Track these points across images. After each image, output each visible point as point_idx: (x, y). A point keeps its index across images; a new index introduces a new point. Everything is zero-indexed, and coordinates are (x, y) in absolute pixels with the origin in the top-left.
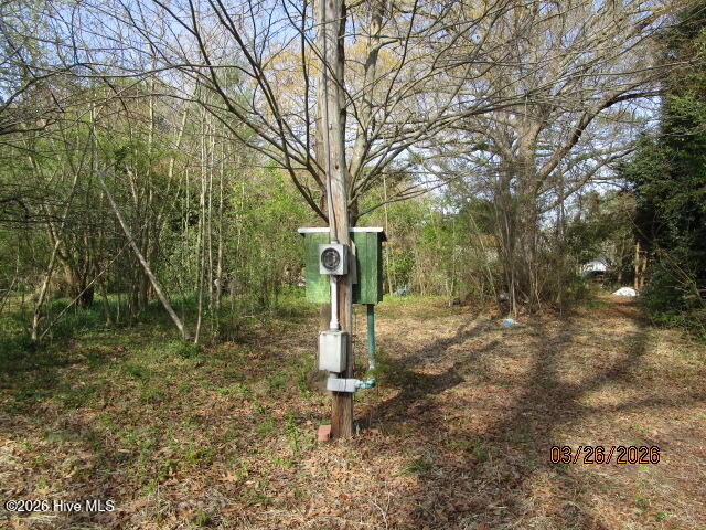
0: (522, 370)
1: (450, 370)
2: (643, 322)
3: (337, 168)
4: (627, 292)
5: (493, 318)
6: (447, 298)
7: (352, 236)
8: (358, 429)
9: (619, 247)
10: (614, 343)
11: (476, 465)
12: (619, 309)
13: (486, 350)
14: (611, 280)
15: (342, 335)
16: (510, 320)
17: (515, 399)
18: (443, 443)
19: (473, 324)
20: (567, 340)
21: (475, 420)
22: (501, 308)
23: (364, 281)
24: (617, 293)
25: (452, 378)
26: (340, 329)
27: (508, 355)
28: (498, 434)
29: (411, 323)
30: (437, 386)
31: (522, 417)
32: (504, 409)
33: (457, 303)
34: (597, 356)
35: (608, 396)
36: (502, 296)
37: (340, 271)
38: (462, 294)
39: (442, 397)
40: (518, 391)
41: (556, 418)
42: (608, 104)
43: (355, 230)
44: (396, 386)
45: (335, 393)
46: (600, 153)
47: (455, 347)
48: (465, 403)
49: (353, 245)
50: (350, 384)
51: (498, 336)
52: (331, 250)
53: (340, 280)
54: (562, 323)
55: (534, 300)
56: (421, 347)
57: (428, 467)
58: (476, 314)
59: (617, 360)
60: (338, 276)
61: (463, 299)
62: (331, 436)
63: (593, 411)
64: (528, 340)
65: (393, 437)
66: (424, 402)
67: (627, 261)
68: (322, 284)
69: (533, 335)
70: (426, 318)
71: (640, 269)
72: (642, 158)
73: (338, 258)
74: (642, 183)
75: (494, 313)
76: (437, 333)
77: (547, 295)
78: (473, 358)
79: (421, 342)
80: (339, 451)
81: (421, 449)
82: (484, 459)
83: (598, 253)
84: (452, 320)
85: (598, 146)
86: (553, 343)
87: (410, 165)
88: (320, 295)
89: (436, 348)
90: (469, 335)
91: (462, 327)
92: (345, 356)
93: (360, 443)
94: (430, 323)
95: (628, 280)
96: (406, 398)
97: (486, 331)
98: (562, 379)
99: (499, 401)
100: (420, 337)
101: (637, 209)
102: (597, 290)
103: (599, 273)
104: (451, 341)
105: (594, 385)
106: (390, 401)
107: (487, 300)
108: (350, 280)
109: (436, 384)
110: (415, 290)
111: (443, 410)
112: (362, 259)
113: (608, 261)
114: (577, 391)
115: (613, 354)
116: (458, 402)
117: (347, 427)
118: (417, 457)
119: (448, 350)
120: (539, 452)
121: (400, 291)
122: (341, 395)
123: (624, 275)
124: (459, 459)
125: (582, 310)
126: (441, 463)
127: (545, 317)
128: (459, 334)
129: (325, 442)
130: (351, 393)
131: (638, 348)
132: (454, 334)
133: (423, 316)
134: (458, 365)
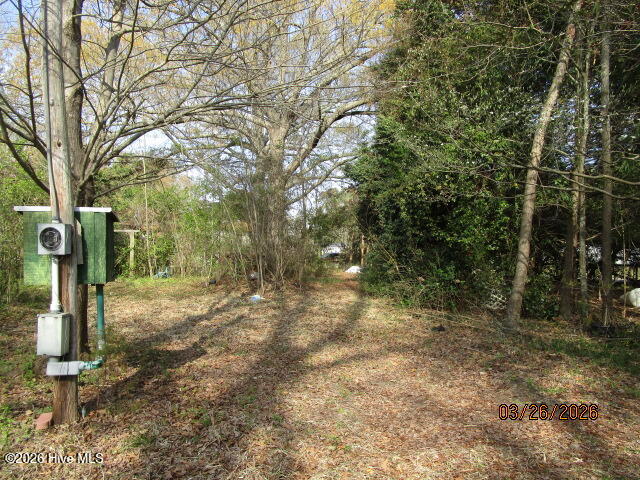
0: (261, 339)
1: (195, 345)
2: (362, 293)
3: (59, 145)
4: (354, 270)
5: (243, 295)
6: (205, 279)
7: (77, 216)
8: (83, 411)
9: (350, 233)
10: (338, 311)
11: (201, 430)
12: (347, 284)
13: (232, 323)
14: (345, 260)
15: (64, 317)
16: (257, 296)
17: (250, 365)
18: (172, 414)
19: (225, 301)
20: (302, 311)
21: (210, 388)
22: (251, 285)
23: (91, 261)
24: (348, 271)
25: (196, 352)
26: (61, 310)
27: (251, 327)
28: (227, 400)
29: (165, 302)
30: (178, 360)
31: (254, 381)
32: (238, 375)
33: (213, 282)
34: (323, 323)
35: (328, 355)
36: (252, 275)
37: (62, 251)
38: (217, 275)
39: (182, 370)
40: (253, 357)
41: (282, 378)
42: (340, 117)
43: (82, 209)
44: (135, 365)
45: (57, 378)
46: (337, 156)
47: (204, 323)
48: (203, 373)
49: (79, 225)
50: (73, 367)
51: (245, 311)
52: (51, 229)
53: (63, 261)
54: (301, 297)
55: (279, 279)
56: (170, 325)
57: (154, 439)
58: (229, 292)
59: (339, 324)
60: (59, 257)
61: (218, 279)
62: (52, 424)
63: (312, 368)
64: (271, 312)
65: (121, 415)
66: (163, 377)
67: (356, 245)
68: (43, 265)
69: (275, 308)
70: (182, 297)
71: (365, 251)
72: (362, 162)
73: (60, 238)
74: (362, 182)
75: (245, 291)
76: (189, 311)
77: (289, 273)
78: (219, 331)
79: (172, 321)
80: (58, 438)
81: (149, 422)
82: (208, 424)
83: (335, 238)
84: (205, 299)
85: (335, 151)
86: (290, 313)
87: (172, 154)
88: (41, 277)
89: (185, 324)
90: (218, 311)
91: (214, 304)
92: (67, 338)
93: (85, 426)
94: (185, 302)
95: (357, 260)
96: (144, 375)
97: (235, 307)
98: (294, 344)
99: (235, 368)
100: (172, 315)
101: (359, 203)
102: (333, 268)
103: (336, 255)
104: (201, 318)
105: (317, 347)
106: (127, 380)
107: (239, 280)
108: (75, 259)
109: (178, 358)
110: (176, 273)
111: (181, 382)
112: (89, 239)
113: (343, 245)
114: (303, 353)
115: (336, 320)
116: (196, 374)
117: (71, 412)
118: (143, 432)
119: (197, 327)
120: (262, 410)
121: (161, 273)
122: (63, 379)
123: (354, 256)
124: (186, 427)
125: (319, 285)
126: (168, 433)
127: (287, 293)
128: (210, 310)
129: (44, 431)
130: (76, 376)
131: (355, 314)
132: (205, 311)
133: (179, 296)
134: (203, 339)
